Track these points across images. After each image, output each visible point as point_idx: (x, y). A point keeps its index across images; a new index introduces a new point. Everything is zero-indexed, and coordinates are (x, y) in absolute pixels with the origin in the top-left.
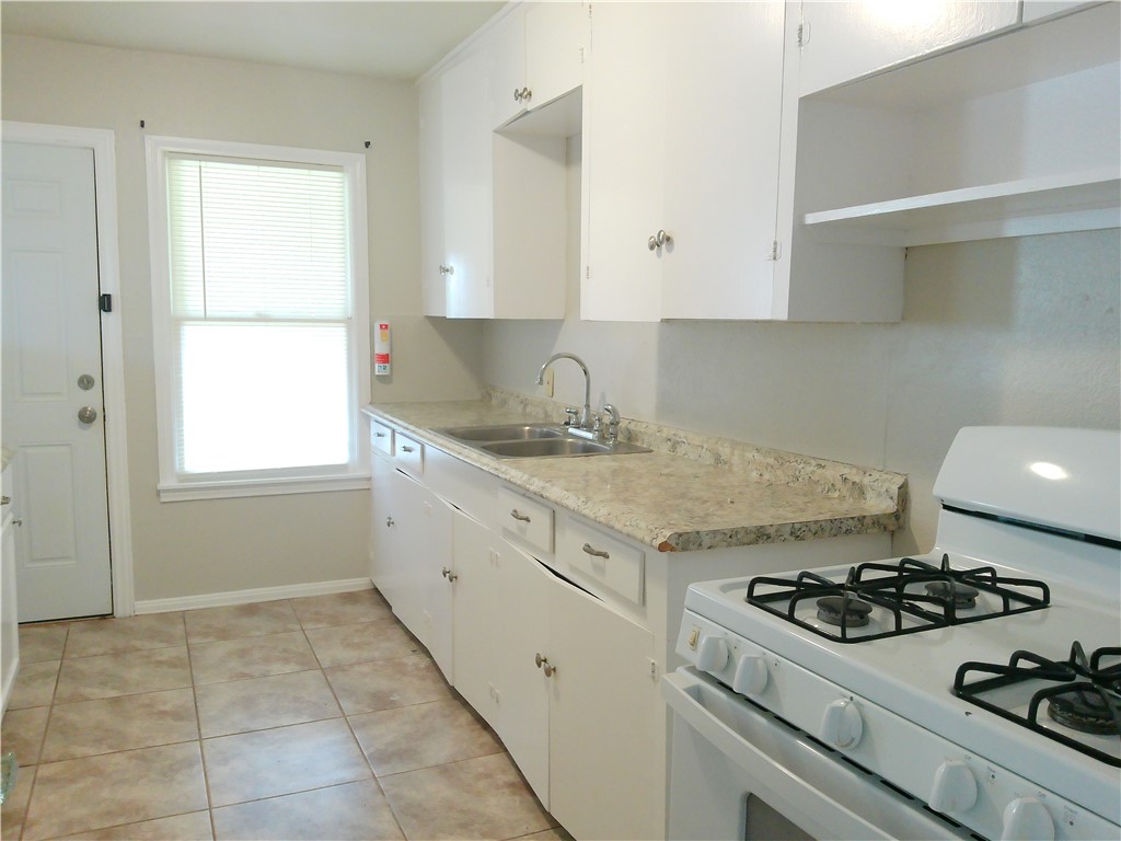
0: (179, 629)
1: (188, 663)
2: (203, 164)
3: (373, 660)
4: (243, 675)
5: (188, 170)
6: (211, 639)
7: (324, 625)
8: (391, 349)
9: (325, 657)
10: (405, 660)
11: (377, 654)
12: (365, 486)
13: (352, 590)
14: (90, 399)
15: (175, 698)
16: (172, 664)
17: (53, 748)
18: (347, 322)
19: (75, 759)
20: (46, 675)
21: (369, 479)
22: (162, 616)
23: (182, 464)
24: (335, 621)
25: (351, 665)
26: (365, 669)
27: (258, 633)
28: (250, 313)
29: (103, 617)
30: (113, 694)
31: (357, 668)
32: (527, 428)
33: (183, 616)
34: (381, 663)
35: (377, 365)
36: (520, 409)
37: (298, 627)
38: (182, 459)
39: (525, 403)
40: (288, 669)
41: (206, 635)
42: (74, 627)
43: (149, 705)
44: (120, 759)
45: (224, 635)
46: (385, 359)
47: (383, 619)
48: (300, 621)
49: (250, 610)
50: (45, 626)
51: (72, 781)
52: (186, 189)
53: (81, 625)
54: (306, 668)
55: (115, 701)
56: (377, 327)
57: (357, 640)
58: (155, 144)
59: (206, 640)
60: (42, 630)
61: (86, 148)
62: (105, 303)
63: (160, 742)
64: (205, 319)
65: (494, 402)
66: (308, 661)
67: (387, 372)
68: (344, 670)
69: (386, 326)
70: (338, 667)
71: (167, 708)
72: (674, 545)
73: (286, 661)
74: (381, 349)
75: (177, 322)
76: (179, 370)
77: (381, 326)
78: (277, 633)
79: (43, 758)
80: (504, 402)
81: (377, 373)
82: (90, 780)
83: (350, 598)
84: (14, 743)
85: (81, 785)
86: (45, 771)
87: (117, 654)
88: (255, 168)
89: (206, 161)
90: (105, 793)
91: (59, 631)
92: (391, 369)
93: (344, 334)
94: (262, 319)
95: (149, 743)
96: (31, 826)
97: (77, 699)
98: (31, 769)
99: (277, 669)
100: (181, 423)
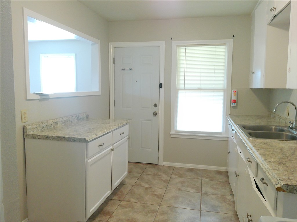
0: (171, 172)
1: (168, 182)
2: (186, 47)
3: (217, 194)
4: (180, 189)
5: (182, 50)
6: (177, 176)
7: (208, 179)
8: (237, 98)
9: (204, 190)
10: (227, 197)
11: (219, 193)
12: (226, 139)
13: (221, 170)
14: (156, 110)
15: (160, 191)
16: (164, 181)
17: (127, 198)
18: (224, 90)
19: (130, 202)
20: (136, 177)
21: (228, 138)
22: (169, 167)
23: (176, 128)
24: (212, 179)
25: (210, 194)
26: (214, 197)
27: (189, 178)
28: (196, 88)
29: (156, 164)
30: (147, 186)
31: (211, 196)
32: (274, 127)
33: (174, 168)
34: (219, 196)
35: (232, 103)
36: (278, 120)
37: (201, 178)
38: (176, 127)
39: (280, 118)
40: (192, 190)
41: (177, 175)
42: (149, 165)
43: (153, 192)
44: (139, 205)
45: (181, 176)
46: (235, 101)
47: (226, 182)
48: (202, 177)
49: (191, 170)
50: (143, 164)
51: (126, 208)
52: (182, 55)
53: (151, 165)
54: (197, 191)
55: (147, 188)
56: (233, 92)
57: (215, 187)
58: (174, 43)
59: (176, 176)
60: (142, 165)
61: (158, 46)
62: (161, 86)
63: (150, 203)
64: (184, 89)
65: (272, 117)
66: (199, 190)
67: (235, 105)
68: (207, 195)
69: (236, 91)
70: (206, 194)
71: (157, 193)
72: (285, 189)
73: (193, 188)
74: (234, 98)
75: (177, 91)
76: (177, 103)
77: (234, 91)
78: (194, 179)
79: (124, 199)
80: (274, 117)
81: (232, 106)
82: (130, 209)
83: (220, 173)
84: (121, 193)
85: (127, 210)
86: (123, 203)
87: (154, 175)
88: (200, 47)
89: (187, 47)
90: (131, 214)
91: (145, 166)
92: (237, 105)
93: (223, 93)
94: (199, 89)
95: (147, 203)
96: (112, 217)
97: (140, 185)
98: (120, 201)
99: (190, 190)
100: (177, 117)
